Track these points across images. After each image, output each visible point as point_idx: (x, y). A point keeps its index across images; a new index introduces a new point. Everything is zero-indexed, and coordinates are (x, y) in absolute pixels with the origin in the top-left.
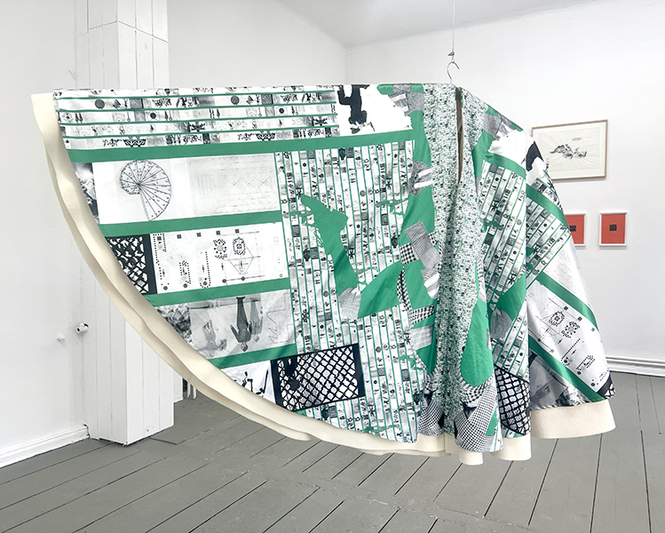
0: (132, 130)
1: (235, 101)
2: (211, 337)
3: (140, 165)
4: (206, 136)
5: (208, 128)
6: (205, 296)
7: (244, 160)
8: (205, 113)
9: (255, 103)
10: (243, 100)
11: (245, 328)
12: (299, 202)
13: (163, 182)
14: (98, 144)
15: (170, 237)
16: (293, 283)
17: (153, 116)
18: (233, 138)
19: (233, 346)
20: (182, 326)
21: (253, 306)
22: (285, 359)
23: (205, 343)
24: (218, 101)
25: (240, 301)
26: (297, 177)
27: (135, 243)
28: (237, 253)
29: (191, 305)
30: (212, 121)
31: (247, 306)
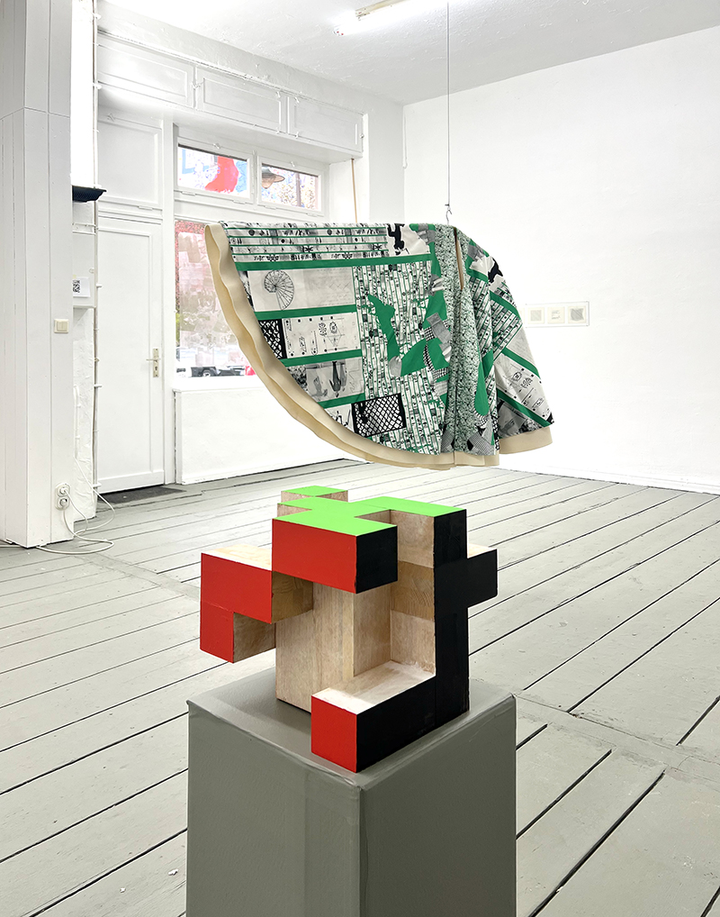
0: (271, 250)
1: (330, 233)
2: (319, 387)
3: (276, 273)
4: (314, 255)
5: (315, 250)
6: (315, 361)
7: (336, 271)
8: (313, 241)
9: (341, 234)
10: (334, 233)
11: (338, 382)
12: (367, 298)
13: (289, 285)
14: (251, 259)
15: (294, 320)
16: (364, 353)
17: (283, 241)
18: (329, 257)
19: (331, 394)
20: (301, 381)
21: (342, 367)
22: (359, 404)
23: (315, 392)
24: (321, 232)
25: (334, 364)
26: (366, 283)
27: (274, 324)
28: (332, 332)
29: (307, 366)
30: (317, 245)
31: (338, 367)
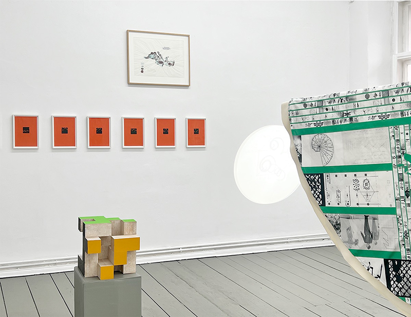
0: (317, 118)
1: (367, 97)
2: (350, 236)
3: (320, 136)
4: (351, 119)
5: (352, 114)
6: (348, 211)
7: (371, 132)
8: (351, 106)
9: (378, 97)
10: (372, 96)
11: (369, 236)
12: (403, 158)
13: (330, 145)
14: (304, 126)
15: (332, 175)
16: (398, 211)
17: (327, 109)
18: (365, 119)
19: (362, 245)
20: (337, 227)
21: (374, 222)
22: (393, 261)
24: (358, 98)
25: (366, 218)
26: (402, 142)
27: (317, 177)
28: (365, 188)
29: (341, 215)
30: (355, 109)
